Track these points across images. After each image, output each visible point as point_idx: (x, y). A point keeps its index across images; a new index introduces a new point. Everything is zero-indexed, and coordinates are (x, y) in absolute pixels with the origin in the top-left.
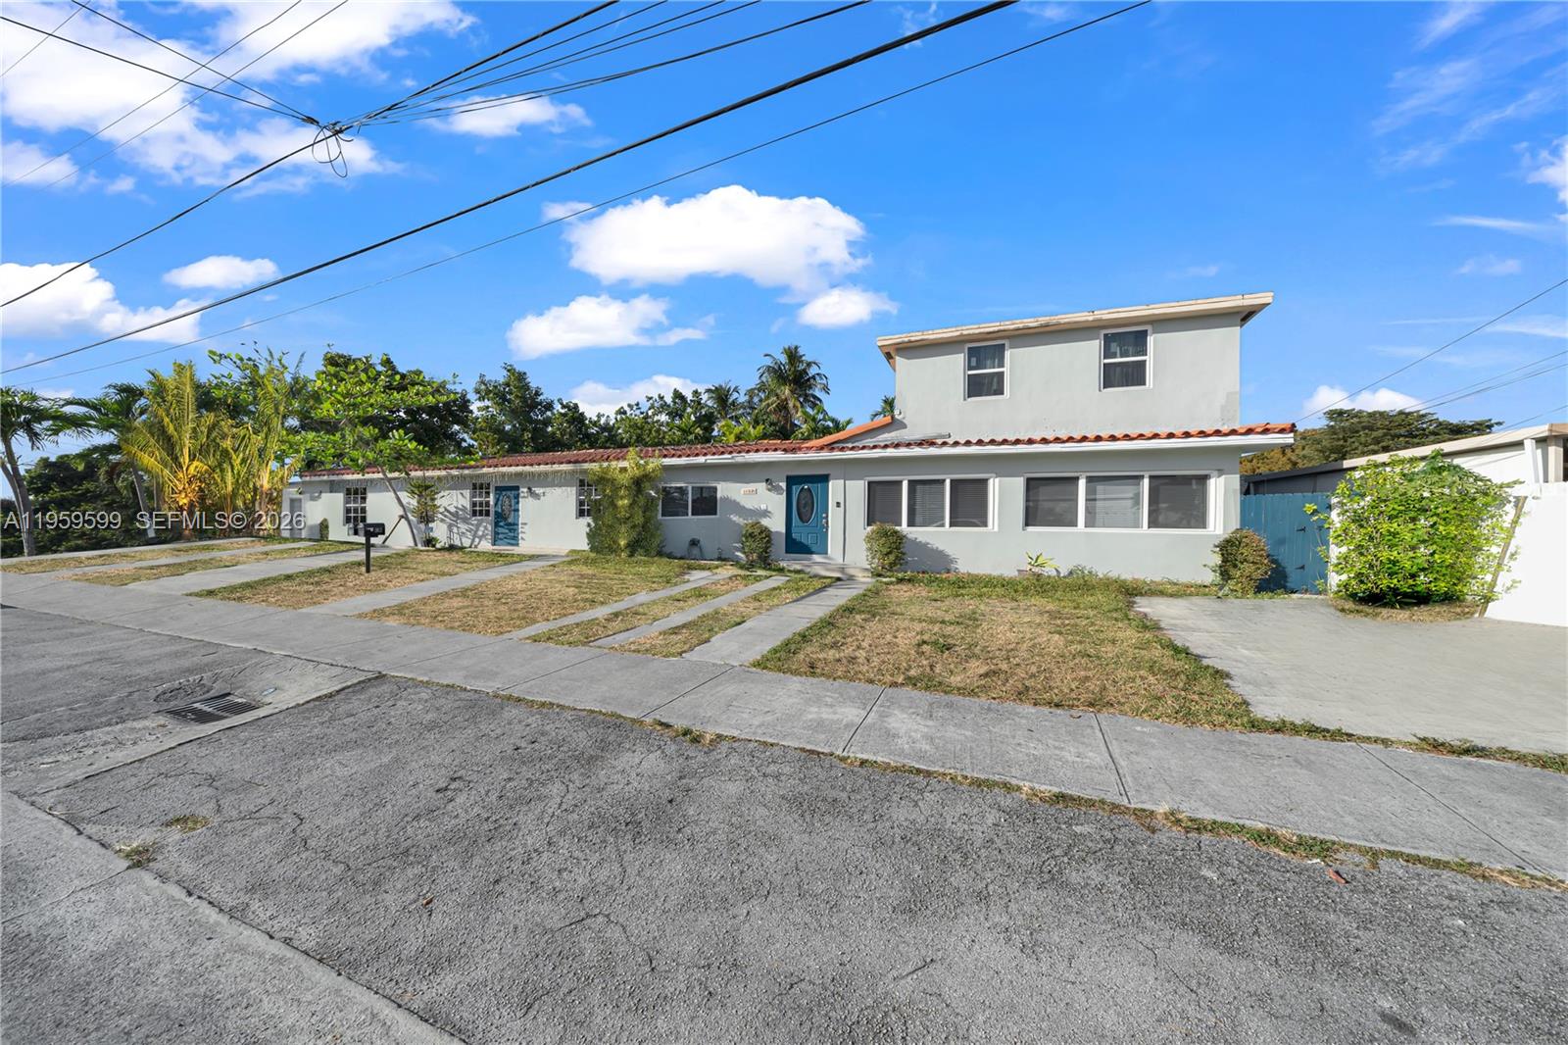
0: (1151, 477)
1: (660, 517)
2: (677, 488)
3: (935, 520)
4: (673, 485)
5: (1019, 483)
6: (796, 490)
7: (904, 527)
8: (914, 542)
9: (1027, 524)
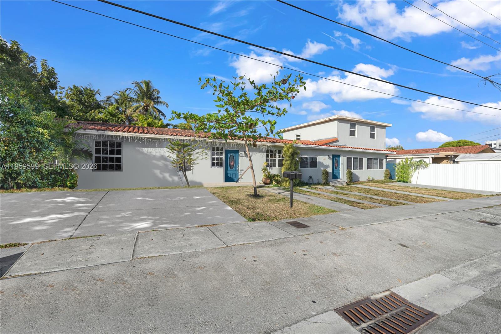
0: (379, 159)
1: (300, 168)
2: (305, 157)
3: (356, 169)
4: (304, 156)
5: (367, 159)
6: (334, 159)
7: (352, 170)
8: (354, 174)
9: (368, 169)
